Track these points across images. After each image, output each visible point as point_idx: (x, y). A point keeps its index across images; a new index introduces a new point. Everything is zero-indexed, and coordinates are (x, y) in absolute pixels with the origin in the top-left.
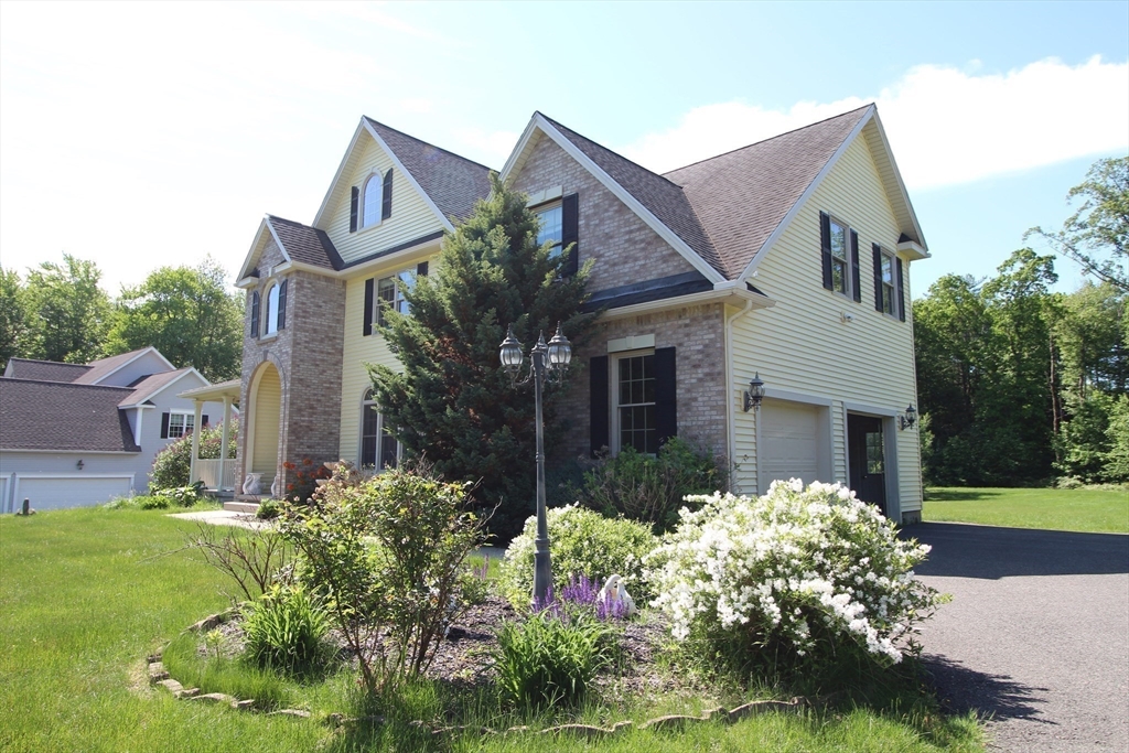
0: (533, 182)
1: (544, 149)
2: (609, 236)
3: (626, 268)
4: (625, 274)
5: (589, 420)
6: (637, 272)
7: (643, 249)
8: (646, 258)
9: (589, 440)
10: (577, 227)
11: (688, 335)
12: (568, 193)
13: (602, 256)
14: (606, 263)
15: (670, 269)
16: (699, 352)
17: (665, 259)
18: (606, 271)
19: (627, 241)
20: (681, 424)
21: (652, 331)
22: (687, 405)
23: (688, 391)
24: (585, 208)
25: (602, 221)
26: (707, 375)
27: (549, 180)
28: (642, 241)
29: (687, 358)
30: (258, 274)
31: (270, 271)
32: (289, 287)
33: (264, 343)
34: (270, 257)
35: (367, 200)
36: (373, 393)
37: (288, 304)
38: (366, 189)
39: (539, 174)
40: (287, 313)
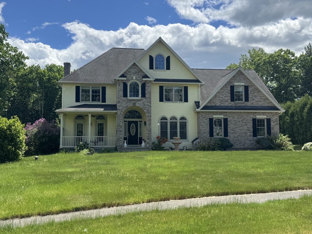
0: (236, 80)
1: (239, 74)
2: (256, 96)
3: (260, 103)
4: (260, 104)
5: (252, 130)
6: (262, 104)
7: (264, 100)
8: (264, 102)
9: (252, 134)
10: (248, 92)
11: (273, 117)
12: (246, 85)
13: (254, 99)
14: (255, 101)
15: (269, 105)
16: (275, 120)
17: (268, 103)
18: (255, 102)
19: (260, 98)
20: (272, 131)
21: (266, 115)
22: (273, 128)
23: (273, 126)
24: (250, 89)
25: (254, 93)
26: (276, 124)
27: (240, 81)
28: (263, 99)
29: (273, 121)
30: (125, 77)
31: (134, 78)
32: (147, 85)
33: (133, 100)
34: (133, 73)
35: (156, 61)
36: (164, 118)
37: (147, 90)
38: (156, 58)
39: (237, 79)
40: (146, 93)
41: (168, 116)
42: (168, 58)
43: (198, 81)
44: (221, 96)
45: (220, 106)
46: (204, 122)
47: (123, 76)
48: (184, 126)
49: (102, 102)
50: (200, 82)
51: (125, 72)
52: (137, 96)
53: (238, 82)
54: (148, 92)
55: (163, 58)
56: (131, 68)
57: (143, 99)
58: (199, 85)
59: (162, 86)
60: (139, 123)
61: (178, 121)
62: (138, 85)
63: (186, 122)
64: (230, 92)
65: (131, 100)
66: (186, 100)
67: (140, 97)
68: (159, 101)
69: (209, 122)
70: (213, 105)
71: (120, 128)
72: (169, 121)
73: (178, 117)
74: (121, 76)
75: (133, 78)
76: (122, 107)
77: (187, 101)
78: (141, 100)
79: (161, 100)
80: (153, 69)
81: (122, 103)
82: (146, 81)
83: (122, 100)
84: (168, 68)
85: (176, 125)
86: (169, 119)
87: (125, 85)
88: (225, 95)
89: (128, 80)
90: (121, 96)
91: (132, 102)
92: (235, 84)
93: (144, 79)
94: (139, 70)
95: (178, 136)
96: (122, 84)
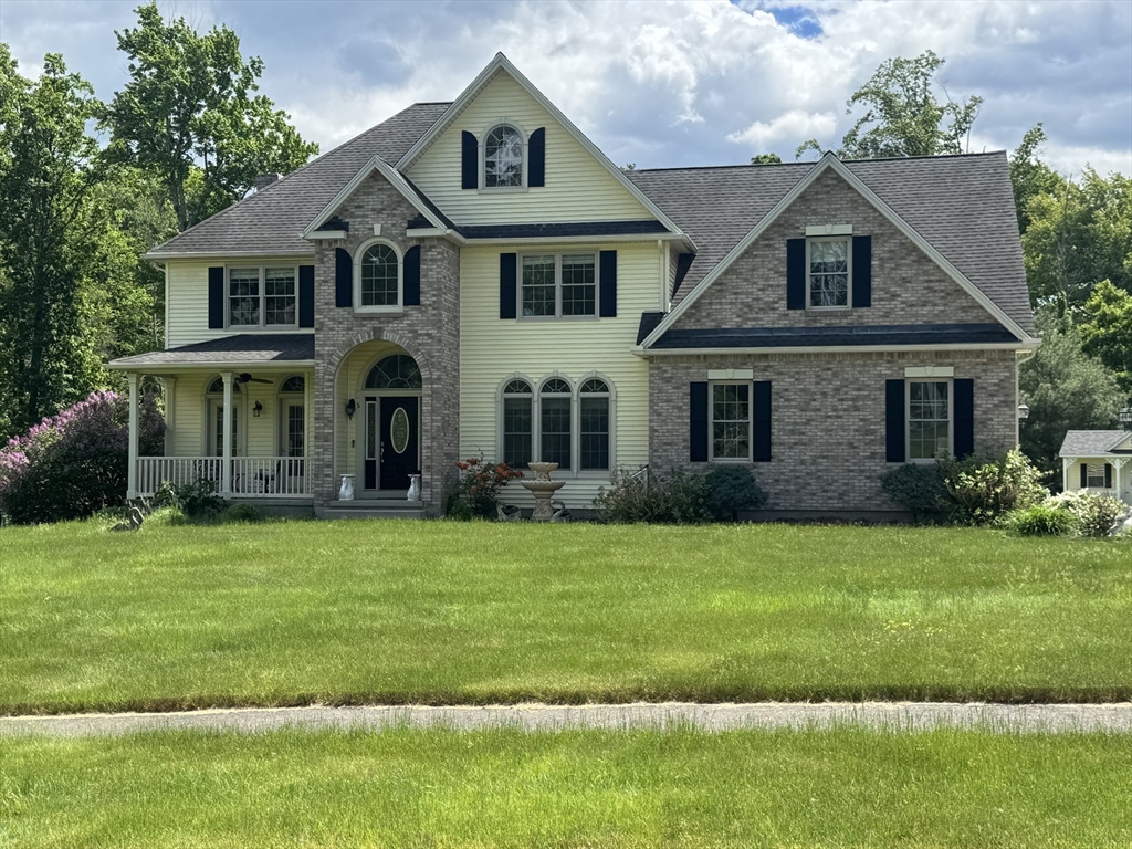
0: (815, 212)
1: (829, 186)
2: (905, 281)
3: (925, 310)
4: (924, 315)
5: (884, 431)
6: (936, 315)
7: (942, 298)
8: (945, 305)
9: (884, 447)
10: (870, 266)
11: (985, 371)
12: (859, 233)
13: (899, 296)
14: (903, 303)
15: (969, 318)
16: (995, 385)
17: (964, 309)
18: (903, 309)
19: (925, 288)
20: (978, 437)
21: (951, 365)
22: (984, 423)
23: (985, 413)
24: (877, 250)
25: (898, 267)
26: (1003, 402)
27: (835, 216)
28: (942, 291)
29: (984, 388)
30: (344, 227)
31: (377, 230)
32: (426, 255)
33: (371, 317)
34: (373, 210)
35: (489, 153)
36: (518, 385)
37: (425, 276)
38: (488, 140)
39: (822, 207)
40: (423, 287)
41: (536, 378)
42: (538, 138)
43: (654, 226)
44: (746, 287)
45: (739, 330)
46: (668, 401)
47: (333, 223)
49: (301, 326)
50: (662, 229)
51: (343, 209)
52: (392, 300)
53: (825, 222)
54: (430, 284)
55: (516, 139)
56: (363, 189)
57: (412, 310)
58: (656, 241)
59: (513, 256)
61: (575, 395)
62: (393, 257)
63: (606, 400)
64: (784, 269)
65: (365, 319)
66: (609, 310)
67: (399, 308)
68: (498, 314)
69: (688, 400)
70: (710, 325)
71: (323, 429)
72: (537, 396)
73: (575, 378)
74: (326, 226)
75: (372, 229)
76: (333, 345)
77: (614, 314)
78: (405, 315)
79: (507, 311)
80: (474, 186)
81: (332, 329)
82: (422, 239)
83: (333, 319)
84: (537, 179)
85: (566, 413)
86: (537, 389)
87: (343, 260)
88: (761, 283)
89: (355, 240)
90: (327, 304)
91: (370, 325)
92: (811, 230)
93: (411, 233)
94: (395, 199)
95: (536, 461)
96: (331, 254)
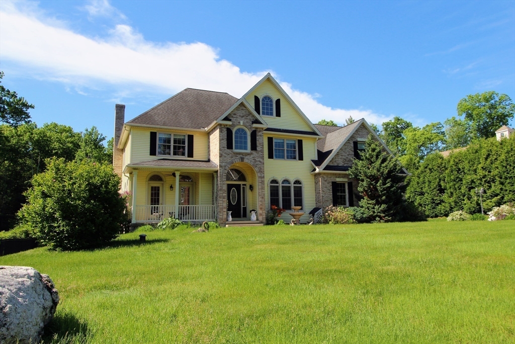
0: (359, 135)
27: (363, 136)
30: (230, 120)
31: (242, 123)
32: (258, 134)
33: (240, 154)
34: (240, 116)
35: (263, 104)
36: (274, 181)
37: (258, 141)
38: (263, 100)
39: (360, 133)
40: (258, 144)
41: (280, 179)
42: (278, 102)
43: (314, 133)
44: (344, 154)
45: (343, 166)
46: (326, 187)
47: (226, 119)
48: (299, 192)
49: (188, 157)
50: (317, 135)
51: (230, 114)
52: (246, 148)
53: (361, 137)
54: (260, 144)
55: (271, 101)
56: (237, 109)
57: (254, 152)
58: (316, 138)
59: (272, 138)
60: (242, 186)
61: (292, 186)
62: (245, 133)
63: (301, 187)
64: (353, 150)
65: (237, 154)
66: (301, 158)
67: (249, 150)
68: (268, 157)
69: (331, 187)
70: (336, 164)
71: (223, 194)
72: (280, 185)
73: (292, 180)
74: (224, 119)
75: (240, 122)
76: (226, 163)
77: (302, 160)
78: (252, 154)
79: (271, 156)
80: (260, 113)
81: (225, 157)
82: (257, 128)
83: (225, 153)
84: (278, 114)
85: (289, 191)
86: (280, 182)
87: (229, 132)
88: (348, 153)
89: (233, 125)
90: (223, 147)
91: (239, 156)
92: (359, 139)
93: (255, 125)
94: (247, 113)
95: (293, 206)
96: (225, 130)
